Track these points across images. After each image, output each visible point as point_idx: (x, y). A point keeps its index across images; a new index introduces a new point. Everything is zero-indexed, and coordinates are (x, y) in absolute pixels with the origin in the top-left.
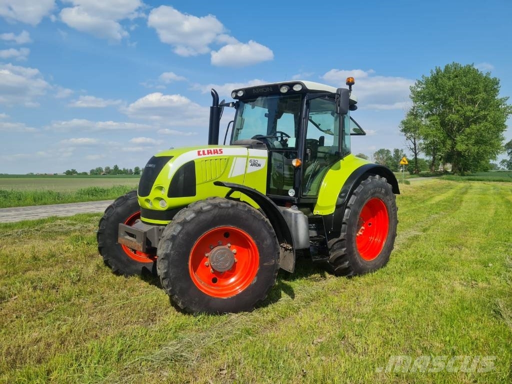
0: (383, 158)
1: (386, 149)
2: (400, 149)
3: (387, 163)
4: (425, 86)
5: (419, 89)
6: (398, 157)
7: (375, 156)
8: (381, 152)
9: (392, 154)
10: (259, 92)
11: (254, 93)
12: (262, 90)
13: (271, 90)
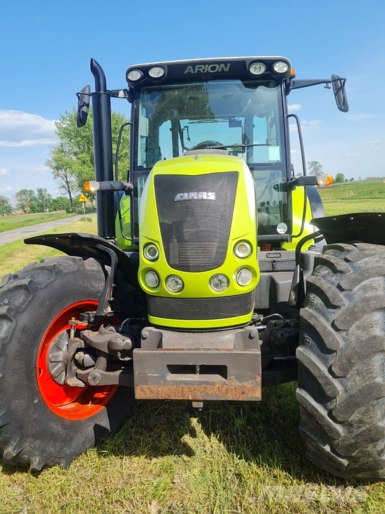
0: (27, 199)
1: (28, 189)
2: (43, 188)
3: (32, 204)
4: (69, 122)
5: (64, 126)
6: (43, 197)
7: (17, 197)
8: (23, 192)
9: (36, 194)
10: (199, 71)
11: (186, 72)
12: (208, 68)
13: (226, 70)
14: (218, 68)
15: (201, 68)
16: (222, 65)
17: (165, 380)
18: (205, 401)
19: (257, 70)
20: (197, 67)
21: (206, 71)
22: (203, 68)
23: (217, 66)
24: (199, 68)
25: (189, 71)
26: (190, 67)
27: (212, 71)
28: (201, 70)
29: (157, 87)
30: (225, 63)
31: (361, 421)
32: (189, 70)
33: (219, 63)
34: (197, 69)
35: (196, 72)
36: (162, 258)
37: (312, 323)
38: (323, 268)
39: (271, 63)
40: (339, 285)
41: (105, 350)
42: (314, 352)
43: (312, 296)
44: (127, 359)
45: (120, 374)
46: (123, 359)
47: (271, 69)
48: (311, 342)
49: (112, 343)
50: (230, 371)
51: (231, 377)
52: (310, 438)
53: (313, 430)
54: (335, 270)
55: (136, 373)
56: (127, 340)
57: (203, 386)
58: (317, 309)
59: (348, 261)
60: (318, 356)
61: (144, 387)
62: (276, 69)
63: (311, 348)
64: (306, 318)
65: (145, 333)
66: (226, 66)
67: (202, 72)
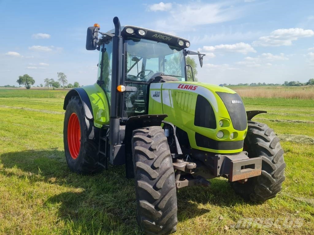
10: (159, 37)
11: (153, 36)
12: (163, 37)
13: (169, 40)
14: (167, 38)
17: (240, 172)
18: (248, 179)
19: (181, 43)
20: (159, 35)
23: (167, 37)
24: (160, 36)
26: (156, 34)
28: (160, 37)
31: (280, 176)
32: (156, 36)
33: (168, 36)
34: (158, 36)
35: (157, 37)
36: (231, 125)
37: (265, 147)
38: (254, 129)
39: (185, 42)
40: (265, 134)
41: (184, 170)
42: (266, 157)
43: (258, 139)
44: (193, 173)
45: (189, 180)
46: (191, 173)
47: (185, 44)
48: (264, 154)
49: (189, 166)
50: (256, 166)
51: (256, 168)
52: (264, 187)
53: (264, 184)
54: (260, 130)
55: (233, 171)
56: (195, 164)
57: (249, 172)
58: (263, 143)
59: (261, 127)
60: (268, 158)
61: (235, 176)
62: (187, 45)
63: (265, 156)
64: (262, 146)
65: (220, 157)
66: (170, 38)
67: (160, 38)
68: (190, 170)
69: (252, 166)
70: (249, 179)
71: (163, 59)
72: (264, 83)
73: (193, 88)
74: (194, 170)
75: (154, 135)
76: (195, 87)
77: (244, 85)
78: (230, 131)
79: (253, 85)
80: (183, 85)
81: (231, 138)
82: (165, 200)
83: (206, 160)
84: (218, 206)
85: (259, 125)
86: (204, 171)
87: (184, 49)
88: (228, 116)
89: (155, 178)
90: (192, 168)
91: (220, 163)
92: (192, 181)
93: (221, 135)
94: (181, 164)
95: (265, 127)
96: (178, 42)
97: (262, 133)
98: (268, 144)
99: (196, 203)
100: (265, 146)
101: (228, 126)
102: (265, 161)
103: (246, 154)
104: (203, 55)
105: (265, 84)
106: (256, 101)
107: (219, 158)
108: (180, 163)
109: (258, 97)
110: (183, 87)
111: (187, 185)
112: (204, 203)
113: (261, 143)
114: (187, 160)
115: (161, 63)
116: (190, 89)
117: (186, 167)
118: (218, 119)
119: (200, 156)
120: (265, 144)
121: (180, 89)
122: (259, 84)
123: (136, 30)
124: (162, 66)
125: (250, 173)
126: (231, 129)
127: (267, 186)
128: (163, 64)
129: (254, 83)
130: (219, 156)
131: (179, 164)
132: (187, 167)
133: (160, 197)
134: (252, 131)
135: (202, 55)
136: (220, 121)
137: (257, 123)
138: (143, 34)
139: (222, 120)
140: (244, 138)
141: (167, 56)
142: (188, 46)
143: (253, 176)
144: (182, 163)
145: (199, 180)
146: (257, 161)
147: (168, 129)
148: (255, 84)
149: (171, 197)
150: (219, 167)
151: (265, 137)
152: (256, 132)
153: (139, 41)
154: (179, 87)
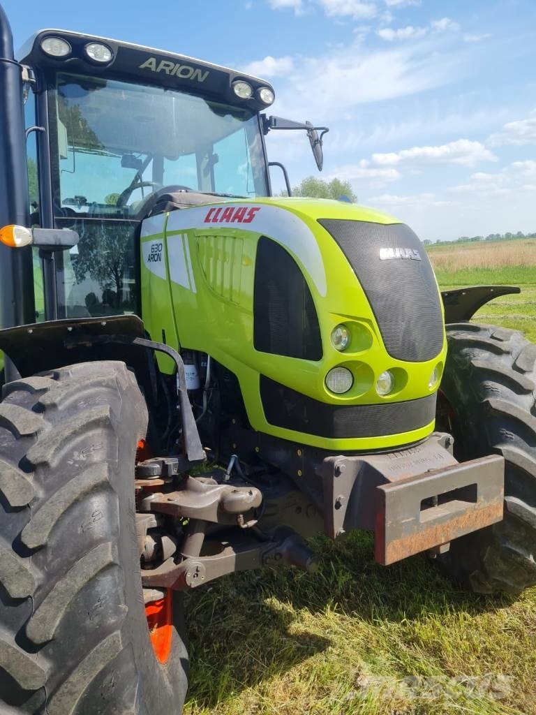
10: (163, 71)
11: (142, 66)
12: (177, 70)
13: (201, 79)
14: (192, 74)
15: (168, 66)
16: (199, 71)
17: (419, 525)
18: (452, 541)
19: (242, 91)
20: (163, 62)
21: (173, 74)
22: (170, 68)
23: (191, 70)
24: (165, 65)
25: (150, 66)
26: (153, 60)
27: (181, 76)
28: (167, 70)
29: (87, 77)
30: (204, 68)
32: (151, 64)
33: (196, 66)
34: (161, 66)
35: (159, 70)
36: (378, 344)
37: (514, 414)
38: (477, 351)
39: (256, 86)
40: (515, 367)
41: (214, 518)
42: (522, 448)
43: (490, 384)
44: (252, 523)
45: (236, 552)
46: (245, 526)
47: (256, 94)
48: (515, 437)
49: (232, 502)
50: (480, 490)
51: (480, 498)
52: (516, 553)
53: (518, 543)
54: (498, 351)
55: (388, 524)
56: (256, 492)
57: (455, 519)
58: (507, 398)
59: (501, 340)
60: (528, 452)
61: (396, 542)
62: (262, 96)
63: (516, 444)
64: (503, 410)
65: (342, 466)
66: (203, 75)
67: (168, 72)
68: (236, 515)
69: (468, 493)
70: (455, 543)
71: (207, 156)
72: (519, 233)
73: (246, 217)
74: (251, 513)
75: (57, 400)
76: (254, 209)
77: (473, 240)
78: (373, 367)
79: (494, 239)
80: (220, 210)
81: (381, 391)
82: (71, 693)
83: (300, 473)
84: (360, 619)
85: (492, 337)
86: (299, 510)
87: (258, 113)
88: (363, 310)
89: (23, 596)
90: (246, 507)
91: (342, 490)
92: (253, 553)
93: (344, 381)
94: (203, 495)
95: (514, 342)
96: (233, 86)
97: (502, 364)
98: (526, 402)
99: (289, 608)
100: (516, 408)
101: (367, 345)
102: (519, 464)
103: (447, 444)
104: (321, 131)
105: (522, 234)
106: (500, 275)
107: (338, 473)
108: (197, 491)
109: (506, 265)
110: (219, 217)
111: (232, 569)
112: (317, 608)
113: (502, 399)
114: (227, 477)
115: (204, 165)
116: (237, 220)
117: (222, 506)
118: (328, 322)
119: (281, 456)
120: (516, 402)
121: (211, 224)
122: (508, 236)
123: (78, 45)
124: (205, 175)
125: (461, 518)
126: (377, 356)
127: (526, 548)
128: (210, 169)
129: (495, 234)
130: (339, 461)
131: (193, 495)
132: (227, 508)
133: (52, 676)
134: (470, 359)
135: (319, 132)
136: (337, 327)
137: (485, 330)
138: (102, 58)
139: (343, 325)
140: (433, 387)
141: (218, 143)
142: (267, 102)
143: (472, 530)
144: (205, 491)
145: (281, 544)
146: (488, 469)
147: (193, 364)
148: (498, 235)
149: (103, 674)
150: (338, 506)
151: (516, 376)
152: (481, 359)
153: (103, 85)
154: (207, 220)
